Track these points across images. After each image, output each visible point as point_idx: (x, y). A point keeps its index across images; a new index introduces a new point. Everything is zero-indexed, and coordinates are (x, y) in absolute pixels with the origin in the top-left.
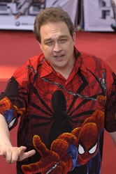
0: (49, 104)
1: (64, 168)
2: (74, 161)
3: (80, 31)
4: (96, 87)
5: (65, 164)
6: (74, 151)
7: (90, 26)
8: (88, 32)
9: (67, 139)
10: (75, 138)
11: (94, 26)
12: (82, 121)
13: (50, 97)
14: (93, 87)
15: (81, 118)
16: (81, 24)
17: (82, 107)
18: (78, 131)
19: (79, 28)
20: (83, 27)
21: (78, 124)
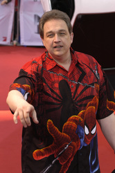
0: (57, 91)
1: (74, 147)
2: (82, 140)
3: (16, 45)
4: (92, 77)
5: (74, 143)
6: (81, 131)
7: (25, 41)
8: (23, 46)
9: (75, 121)
10: (82, 120)
11: (30, 41)
12: (86, 105)
13: (57, 85)
14: (90, 76)
15: (84, 102)
16: (17, 38)
17: (84, 93)
18: (83, 113)
19: (15, 42)
20: (19, 41)
21: (83, 108)
